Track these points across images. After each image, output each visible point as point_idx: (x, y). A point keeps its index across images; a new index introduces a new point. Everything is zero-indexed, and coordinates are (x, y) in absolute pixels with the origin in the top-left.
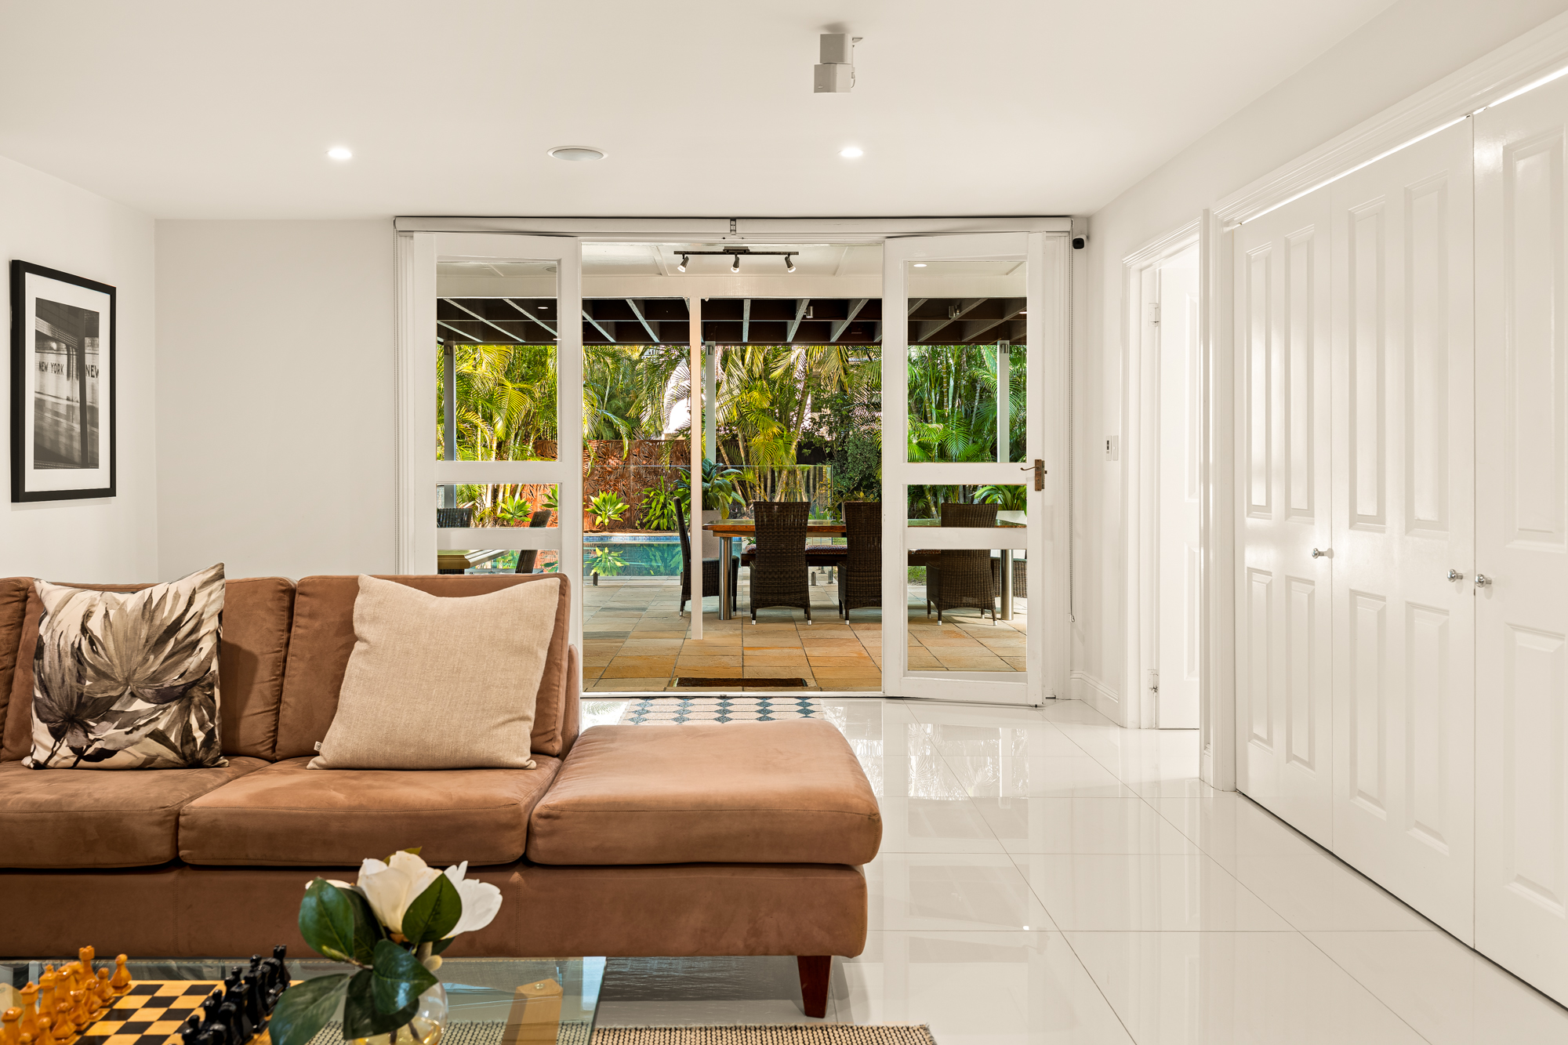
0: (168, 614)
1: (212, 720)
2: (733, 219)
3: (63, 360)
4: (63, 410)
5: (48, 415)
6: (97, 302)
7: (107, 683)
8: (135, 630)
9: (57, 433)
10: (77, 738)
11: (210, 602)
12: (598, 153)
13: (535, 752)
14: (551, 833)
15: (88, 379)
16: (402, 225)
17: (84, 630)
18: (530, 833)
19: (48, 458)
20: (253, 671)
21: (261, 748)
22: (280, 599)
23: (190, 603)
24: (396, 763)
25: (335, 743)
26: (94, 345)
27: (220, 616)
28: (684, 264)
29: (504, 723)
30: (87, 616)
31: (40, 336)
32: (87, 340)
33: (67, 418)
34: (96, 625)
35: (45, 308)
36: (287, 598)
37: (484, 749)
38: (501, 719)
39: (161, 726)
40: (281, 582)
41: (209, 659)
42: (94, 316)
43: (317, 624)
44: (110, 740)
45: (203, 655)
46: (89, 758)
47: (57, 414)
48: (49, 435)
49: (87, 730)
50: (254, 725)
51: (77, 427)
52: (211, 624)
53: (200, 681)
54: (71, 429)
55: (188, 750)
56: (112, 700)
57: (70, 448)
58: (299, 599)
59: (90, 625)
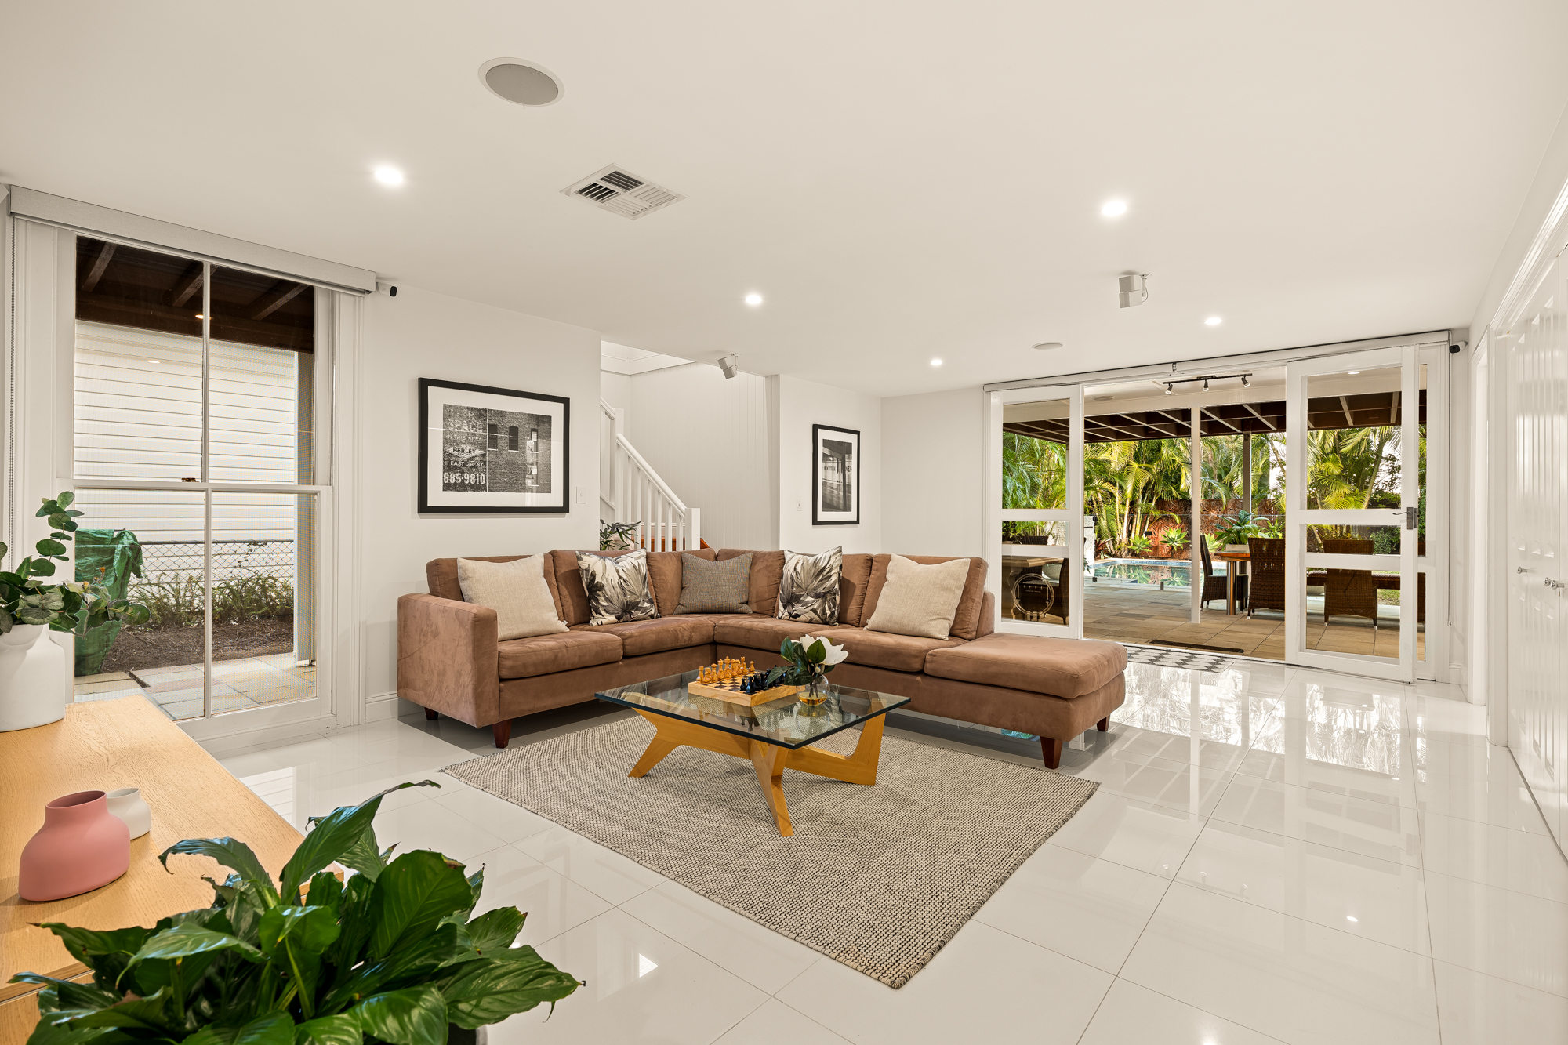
0: (822, 564)
1: (834, 607)
2: (1174, 363)
3: (836, 465)
4: (835, 487)
5: (828, 488)
6: (851, 439)
7: (800, 589)
8: (810, 570)
9: (832, 496)
10: (789, 608)
11: (836, 562)
12: (1062, 345)
13: (951, 635)
14: (932, 662)
15: (847, 472)
16: (987, 389)
17: (795, 569)
18: (924, 661)
19: (828, 507)
20: (854, 591)
21: (854, 622)
22: (867, 563)
23: (829, 561)
24: (893, 631)
25: (873, 621)
26: (850, 458)
27: (841, 567)
28: (1169, 389)
29: (935, 619)
30: (797, 564)
31: (825, 455)
32: (846, 455)
33: (837, 490)
34: (799, 568)
35: (826, 443)
36: (870, 563)
37: (926, 628)
38: (934, 617)
39: (815, 607)
40: (868, 556)
41: (834, 583)
42: (850, 445)
43: (878, 574)
44: (799, 610)
45: (832, 582)
46: (793, 617)
47: (832, 488)
48: (828, 497)
49: (793, 606)
50: (852, 612)
51: (842, 494)
52: (836, 570)
53: (830, 592)
54: (839, 494)
55: (824, 617)
56: (801, 596)
57: (838, 503)
58: (874, 563)
59: (797, 567)
